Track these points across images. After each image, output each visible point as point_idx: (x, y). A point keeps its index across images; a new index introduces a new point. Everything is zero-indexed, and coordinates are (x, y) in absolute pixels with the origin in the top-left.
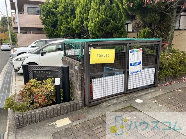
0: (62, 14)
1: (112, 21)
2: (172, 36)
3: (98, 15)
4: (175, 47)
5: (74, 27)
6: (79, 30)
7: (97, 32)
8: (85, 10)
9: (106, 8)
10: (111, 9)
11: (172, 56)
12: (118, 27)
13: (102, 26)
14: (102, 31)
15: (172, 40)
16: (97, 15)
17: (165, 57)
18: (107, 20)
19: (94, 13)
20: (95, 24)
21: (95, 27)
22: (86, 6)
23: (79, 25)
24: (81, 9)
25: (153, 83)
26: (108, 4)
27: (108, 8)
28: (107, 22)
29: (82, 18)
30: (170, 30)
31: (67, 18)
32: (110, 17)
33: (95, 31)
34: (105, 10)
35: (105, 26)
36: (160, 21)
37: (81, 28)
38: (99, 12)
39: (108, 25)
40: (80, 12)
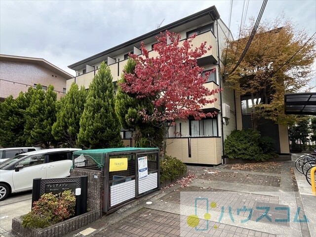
0: (33, 116)
1: (108, 129)
2: (165, 144)
3: (93, 123)
4: (168, 154)
5: (52, 133)
6: (59, 137)
7: (90, 140)
8: (71, 115)
9: (101, 116)
10: (106, 117)
11: (167, 162)
12: (114, 135)
13: (96, 134)
14: (96, 139)
15: (165, 148)
16: (90, 123)
17: (163, 163)
18: (103, 127)
19: (87, 120)
20: (88, 131)
21: (88, 135)
22: (73, 110)
23: (61, 130)
24: (66, 113)
25: (157, 187)
26: (103, 113)
27: (103, 117)
28: (102, 130)
29: (66, 123)
30: (163, 140)
31: (42, 120)
32: (106, 125)
33: (88, 139)
34: (100, 118)
35: (99, 134)
36: (155, 134)
37: (62, 134)
38: (93, 120)
39: (103, 132)
40: (64, 116)
